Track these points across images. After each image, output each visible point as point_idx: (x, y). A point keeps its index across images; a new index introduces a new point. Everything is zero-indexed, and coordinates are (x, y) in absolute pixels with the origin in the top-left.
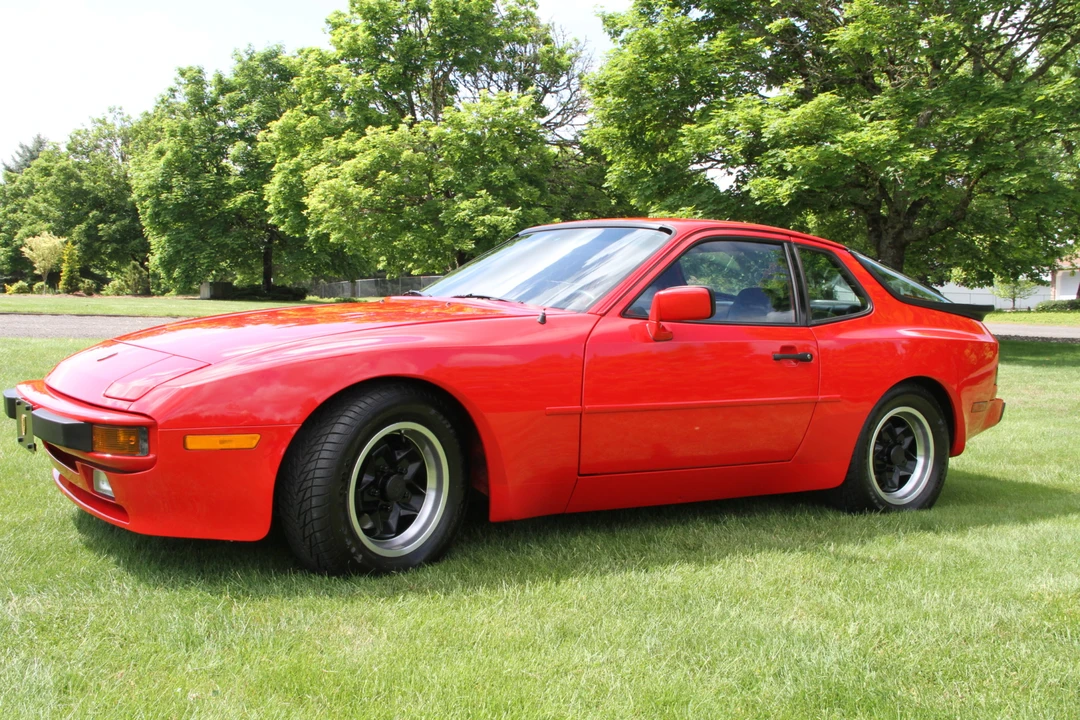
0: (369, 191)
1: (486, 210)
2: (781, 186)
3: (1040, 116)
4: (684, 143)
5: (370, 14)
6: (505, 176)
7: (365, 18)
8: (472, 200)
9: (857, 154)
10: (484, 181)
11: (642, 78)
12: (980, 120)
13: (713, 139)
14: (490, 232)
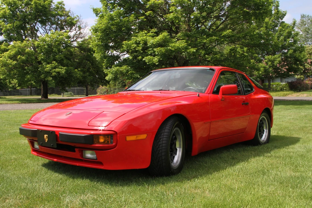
0: (15, 62)
1: (55, 68)
2: (154, 59)
3: (223, 40)
4: (124, 47)
5: (9, 4)
6: (61, 57)
7: (8, 5)
8: (50, 64)
9: (176, 50)
10: (53, 59)
11: (109, 28)
12: (208, 40)
13: (133, 45)
14: (57, 74)
